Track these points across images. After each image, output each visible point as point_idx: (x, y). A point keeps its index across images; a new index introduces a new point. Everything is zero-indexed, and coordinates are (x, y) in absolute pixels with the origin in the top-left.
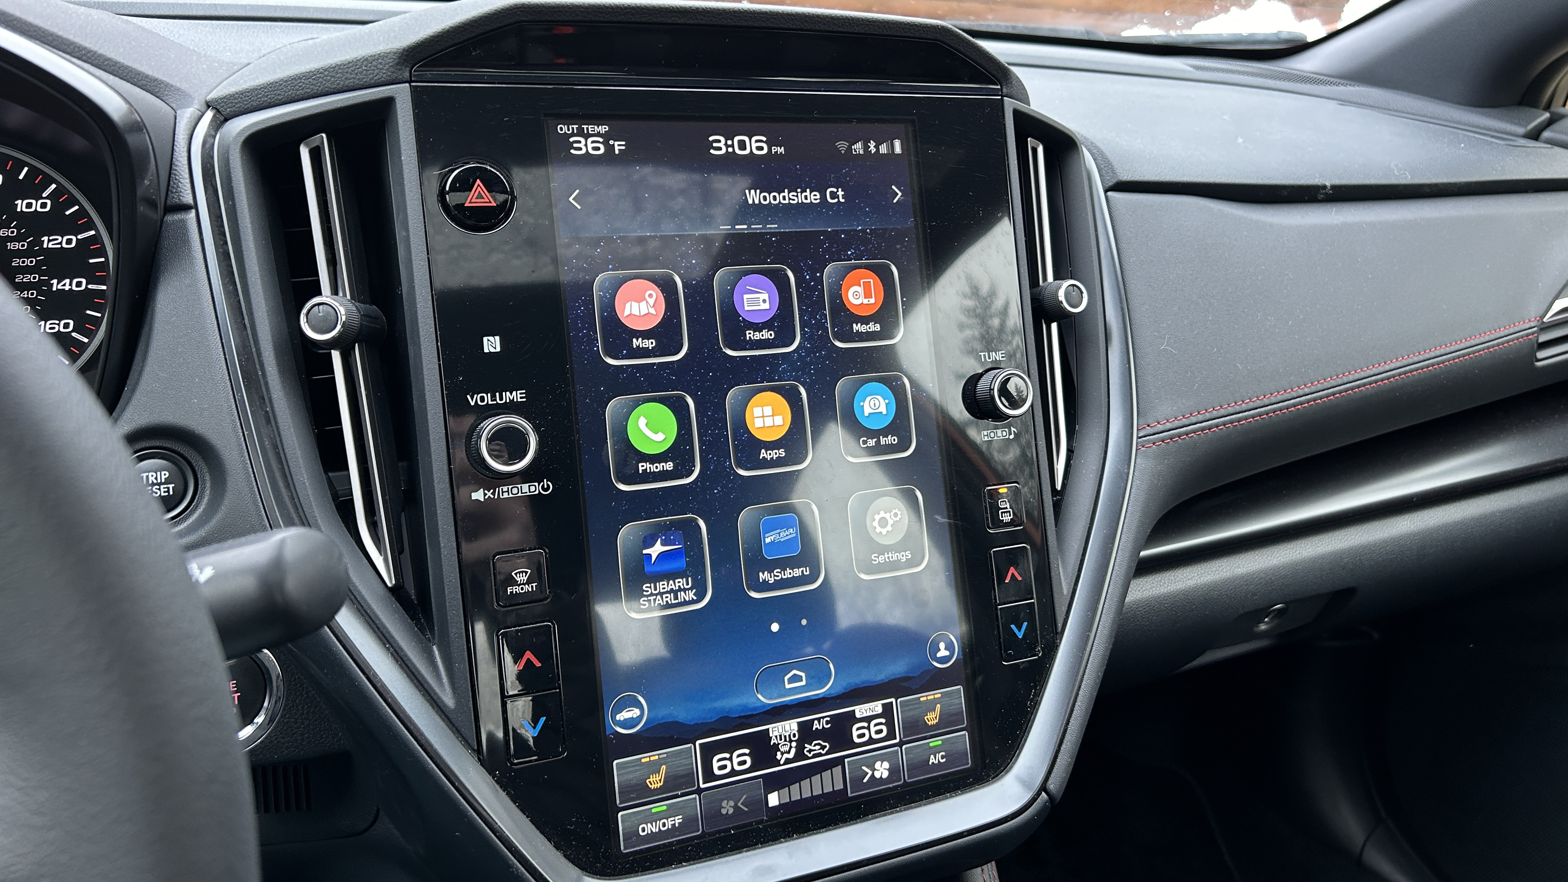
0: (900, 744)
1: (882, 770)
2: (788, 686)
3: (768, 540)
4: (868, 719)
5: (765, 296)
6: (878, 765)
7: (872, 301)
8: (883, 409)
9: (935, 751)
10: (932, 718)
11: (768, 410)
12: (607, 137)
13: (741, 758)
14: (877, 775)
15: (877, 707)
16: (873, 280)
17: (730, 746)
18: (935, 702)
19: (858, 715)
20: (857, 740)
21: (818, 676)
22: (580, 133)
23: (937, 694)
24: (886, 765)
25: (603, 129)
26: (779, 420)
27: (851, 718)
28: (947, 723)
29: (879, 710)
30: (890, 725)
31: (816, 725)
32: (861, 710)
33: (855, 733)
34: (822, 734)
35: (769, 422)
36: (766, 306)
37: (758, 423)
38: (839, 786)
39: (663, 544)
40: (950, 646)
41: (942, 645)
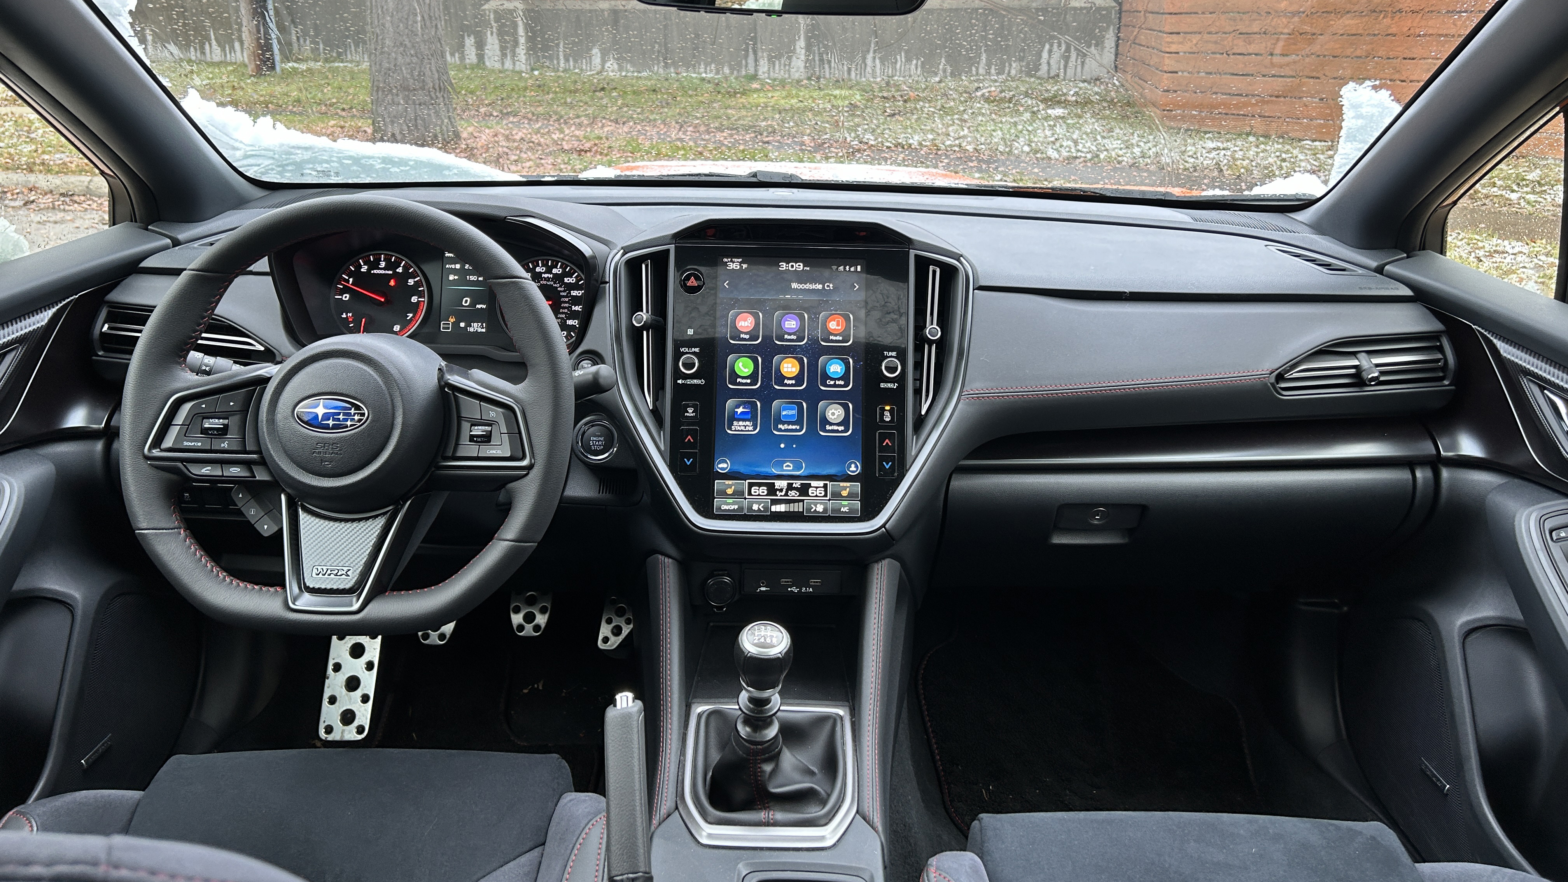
0: (829, 500)
1: (820, 508)
2: (785, 468)
3: (784, 413)
4: (817, 488)
5: (795, 323)
6: (818, 505)
7: (840, 328)
8: (839, 370)
9: (844, 506)
10: (845, 493)
11: (790, 365)
12: (741, 263)
13: (763, 490)
14: (818, 510)
15: (821, 483)
16: (841, 320)
17: (760, 485)
18: (847, 487)
19: (812, 485)
20: (810, 494)
21: (798, 467)
22: (731, 261)
23: (848, 484)
24: (822, 507)
25: (740, 260)
26: (794, 370)
27: (809, 486)
28: (851, 496)
29: (822, 485)
30: (826, 491)
31: (794, 485)
32: (814, 483)
33: (810, 491)
34: (796, 489)
35: (790, 370)
36: (794, 326)
37: (785, 370)
38: (801, 510)
39: (743, 408)
40: (857, 467)
41: (853, 466)
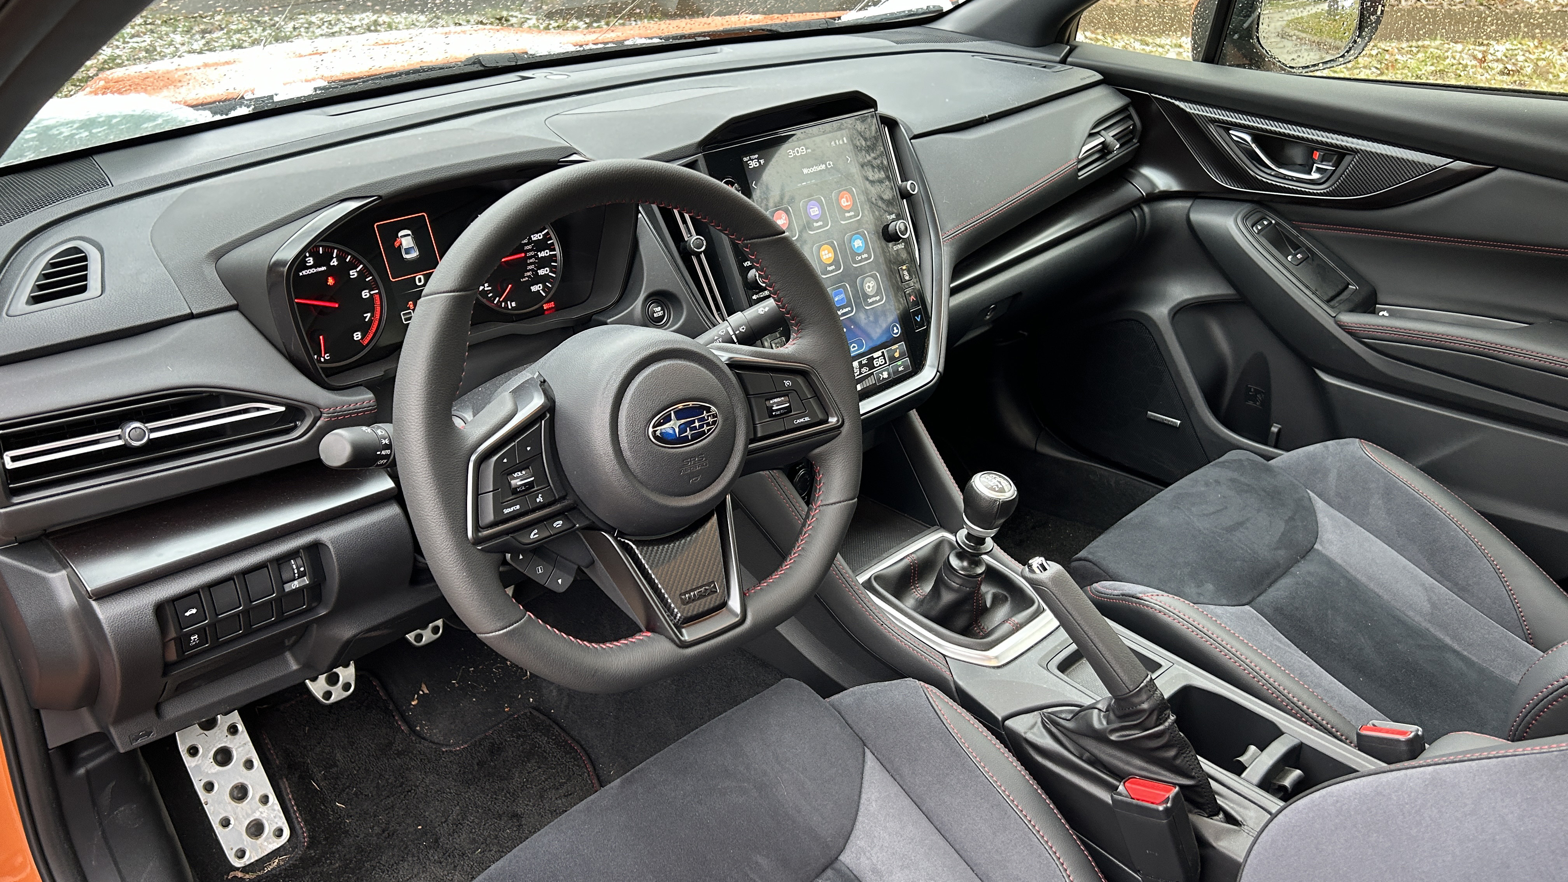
0: (889, 365)
1: (885, 375)
2: (853, 350)
3: (836, 299)
4: (878, 358)
5: (817, 208)
6: (884, 373)
7: (849, 203)
8: (861, 245)
9: (900, 366)
10: (897, 355)
11: (826, 252)
12: (758, 159)
14: (884, 377)
15: (879, 353)
16: (848, 195)
18: (897, 348)
19: (875, 357)
20: (876, 366)
21: (861, 346)
22: (751, 159)
23: (896, 346)
24: (886, 373)
25: (756, 156)
26: (830, 255)
27: (873, 359)
28: (902, 356)
29: (881, 354)
30: (885, 358)
31: (863, 362)
32: (875, 355)
33: (875, 363)
34: (865, 365)
35: (827, 255)
36: (818, 212)
37: (825, 257)
38: (874, 382)
40: (898, 329)
41: (895, 328)
